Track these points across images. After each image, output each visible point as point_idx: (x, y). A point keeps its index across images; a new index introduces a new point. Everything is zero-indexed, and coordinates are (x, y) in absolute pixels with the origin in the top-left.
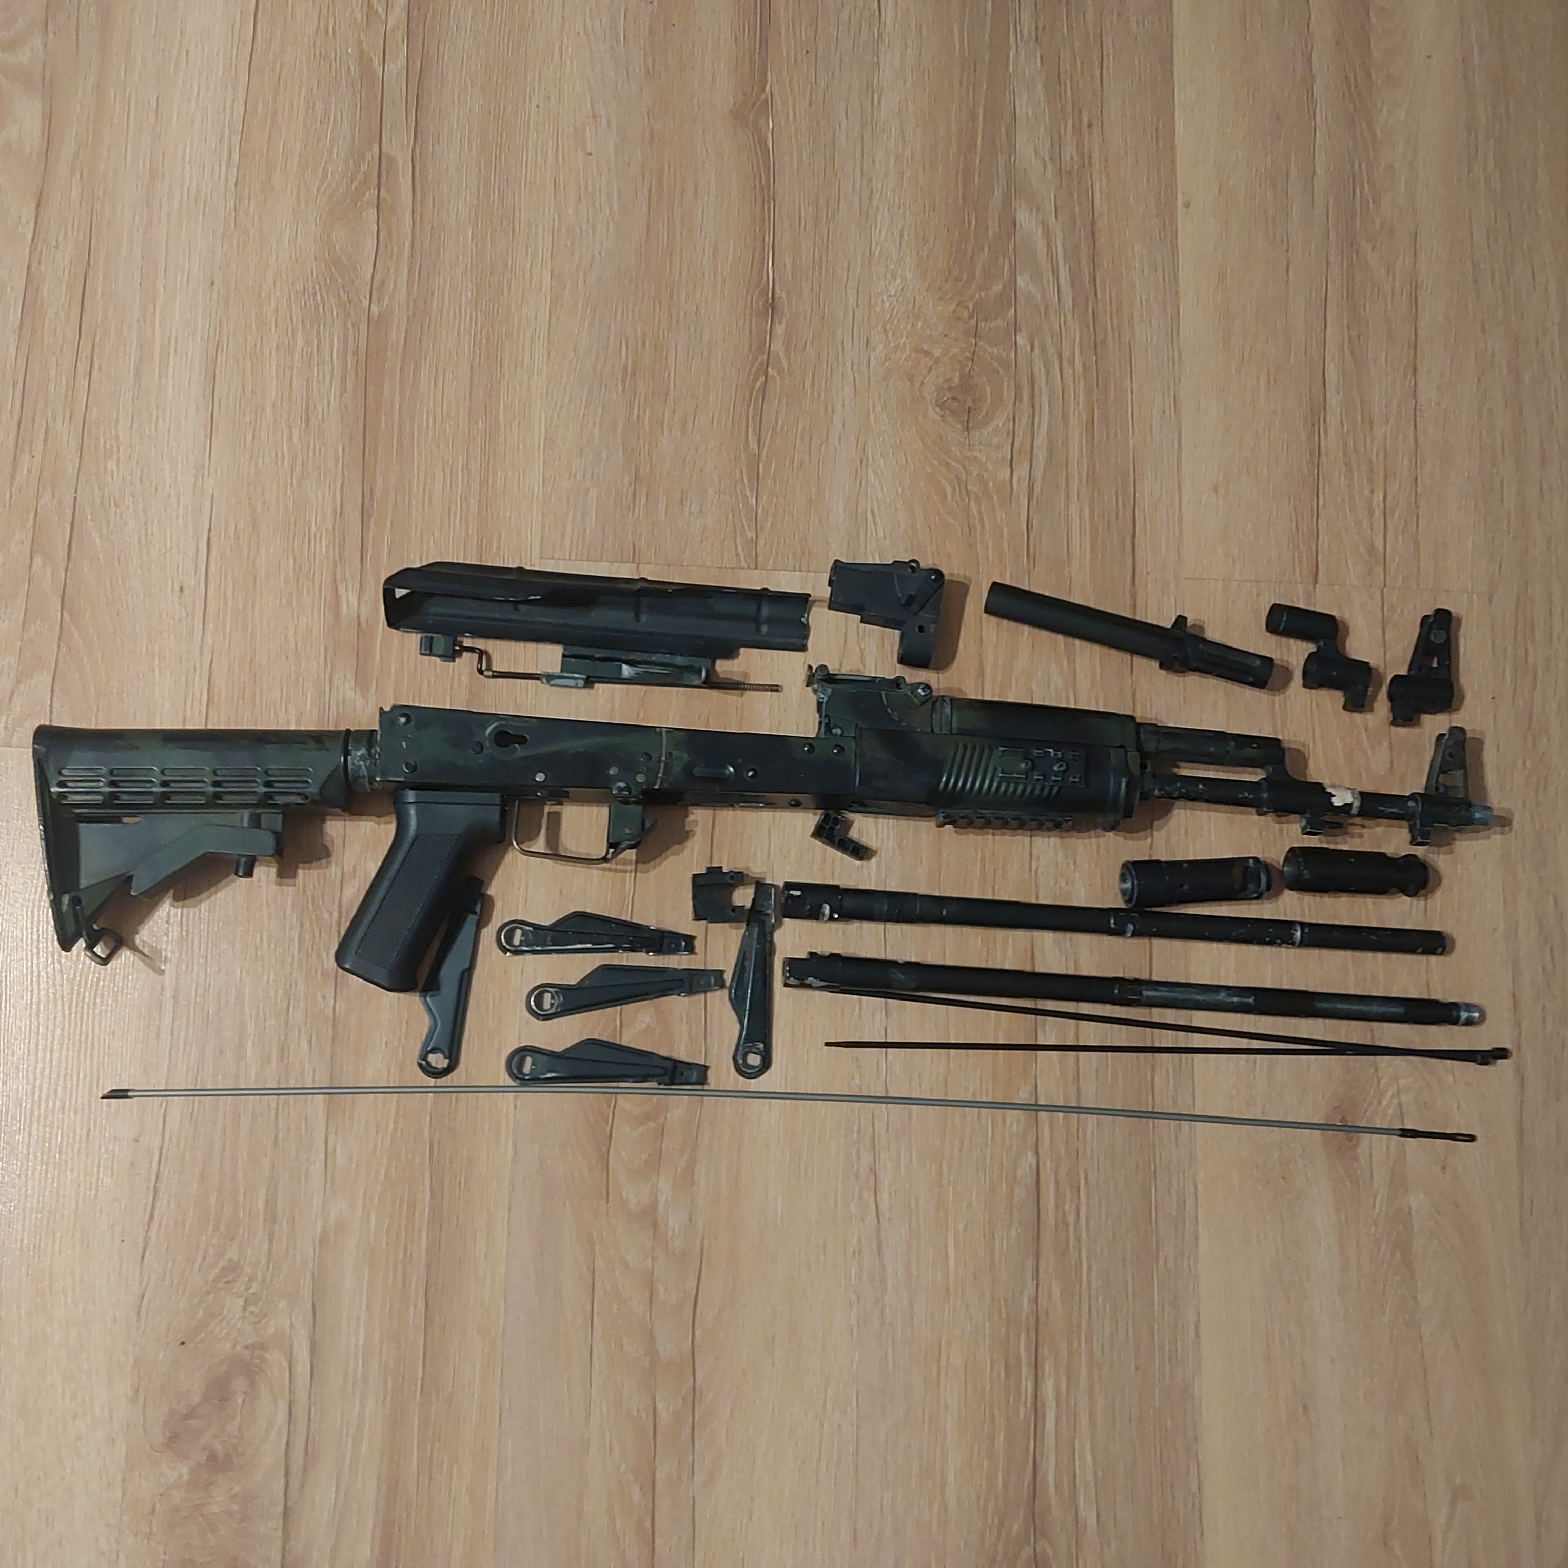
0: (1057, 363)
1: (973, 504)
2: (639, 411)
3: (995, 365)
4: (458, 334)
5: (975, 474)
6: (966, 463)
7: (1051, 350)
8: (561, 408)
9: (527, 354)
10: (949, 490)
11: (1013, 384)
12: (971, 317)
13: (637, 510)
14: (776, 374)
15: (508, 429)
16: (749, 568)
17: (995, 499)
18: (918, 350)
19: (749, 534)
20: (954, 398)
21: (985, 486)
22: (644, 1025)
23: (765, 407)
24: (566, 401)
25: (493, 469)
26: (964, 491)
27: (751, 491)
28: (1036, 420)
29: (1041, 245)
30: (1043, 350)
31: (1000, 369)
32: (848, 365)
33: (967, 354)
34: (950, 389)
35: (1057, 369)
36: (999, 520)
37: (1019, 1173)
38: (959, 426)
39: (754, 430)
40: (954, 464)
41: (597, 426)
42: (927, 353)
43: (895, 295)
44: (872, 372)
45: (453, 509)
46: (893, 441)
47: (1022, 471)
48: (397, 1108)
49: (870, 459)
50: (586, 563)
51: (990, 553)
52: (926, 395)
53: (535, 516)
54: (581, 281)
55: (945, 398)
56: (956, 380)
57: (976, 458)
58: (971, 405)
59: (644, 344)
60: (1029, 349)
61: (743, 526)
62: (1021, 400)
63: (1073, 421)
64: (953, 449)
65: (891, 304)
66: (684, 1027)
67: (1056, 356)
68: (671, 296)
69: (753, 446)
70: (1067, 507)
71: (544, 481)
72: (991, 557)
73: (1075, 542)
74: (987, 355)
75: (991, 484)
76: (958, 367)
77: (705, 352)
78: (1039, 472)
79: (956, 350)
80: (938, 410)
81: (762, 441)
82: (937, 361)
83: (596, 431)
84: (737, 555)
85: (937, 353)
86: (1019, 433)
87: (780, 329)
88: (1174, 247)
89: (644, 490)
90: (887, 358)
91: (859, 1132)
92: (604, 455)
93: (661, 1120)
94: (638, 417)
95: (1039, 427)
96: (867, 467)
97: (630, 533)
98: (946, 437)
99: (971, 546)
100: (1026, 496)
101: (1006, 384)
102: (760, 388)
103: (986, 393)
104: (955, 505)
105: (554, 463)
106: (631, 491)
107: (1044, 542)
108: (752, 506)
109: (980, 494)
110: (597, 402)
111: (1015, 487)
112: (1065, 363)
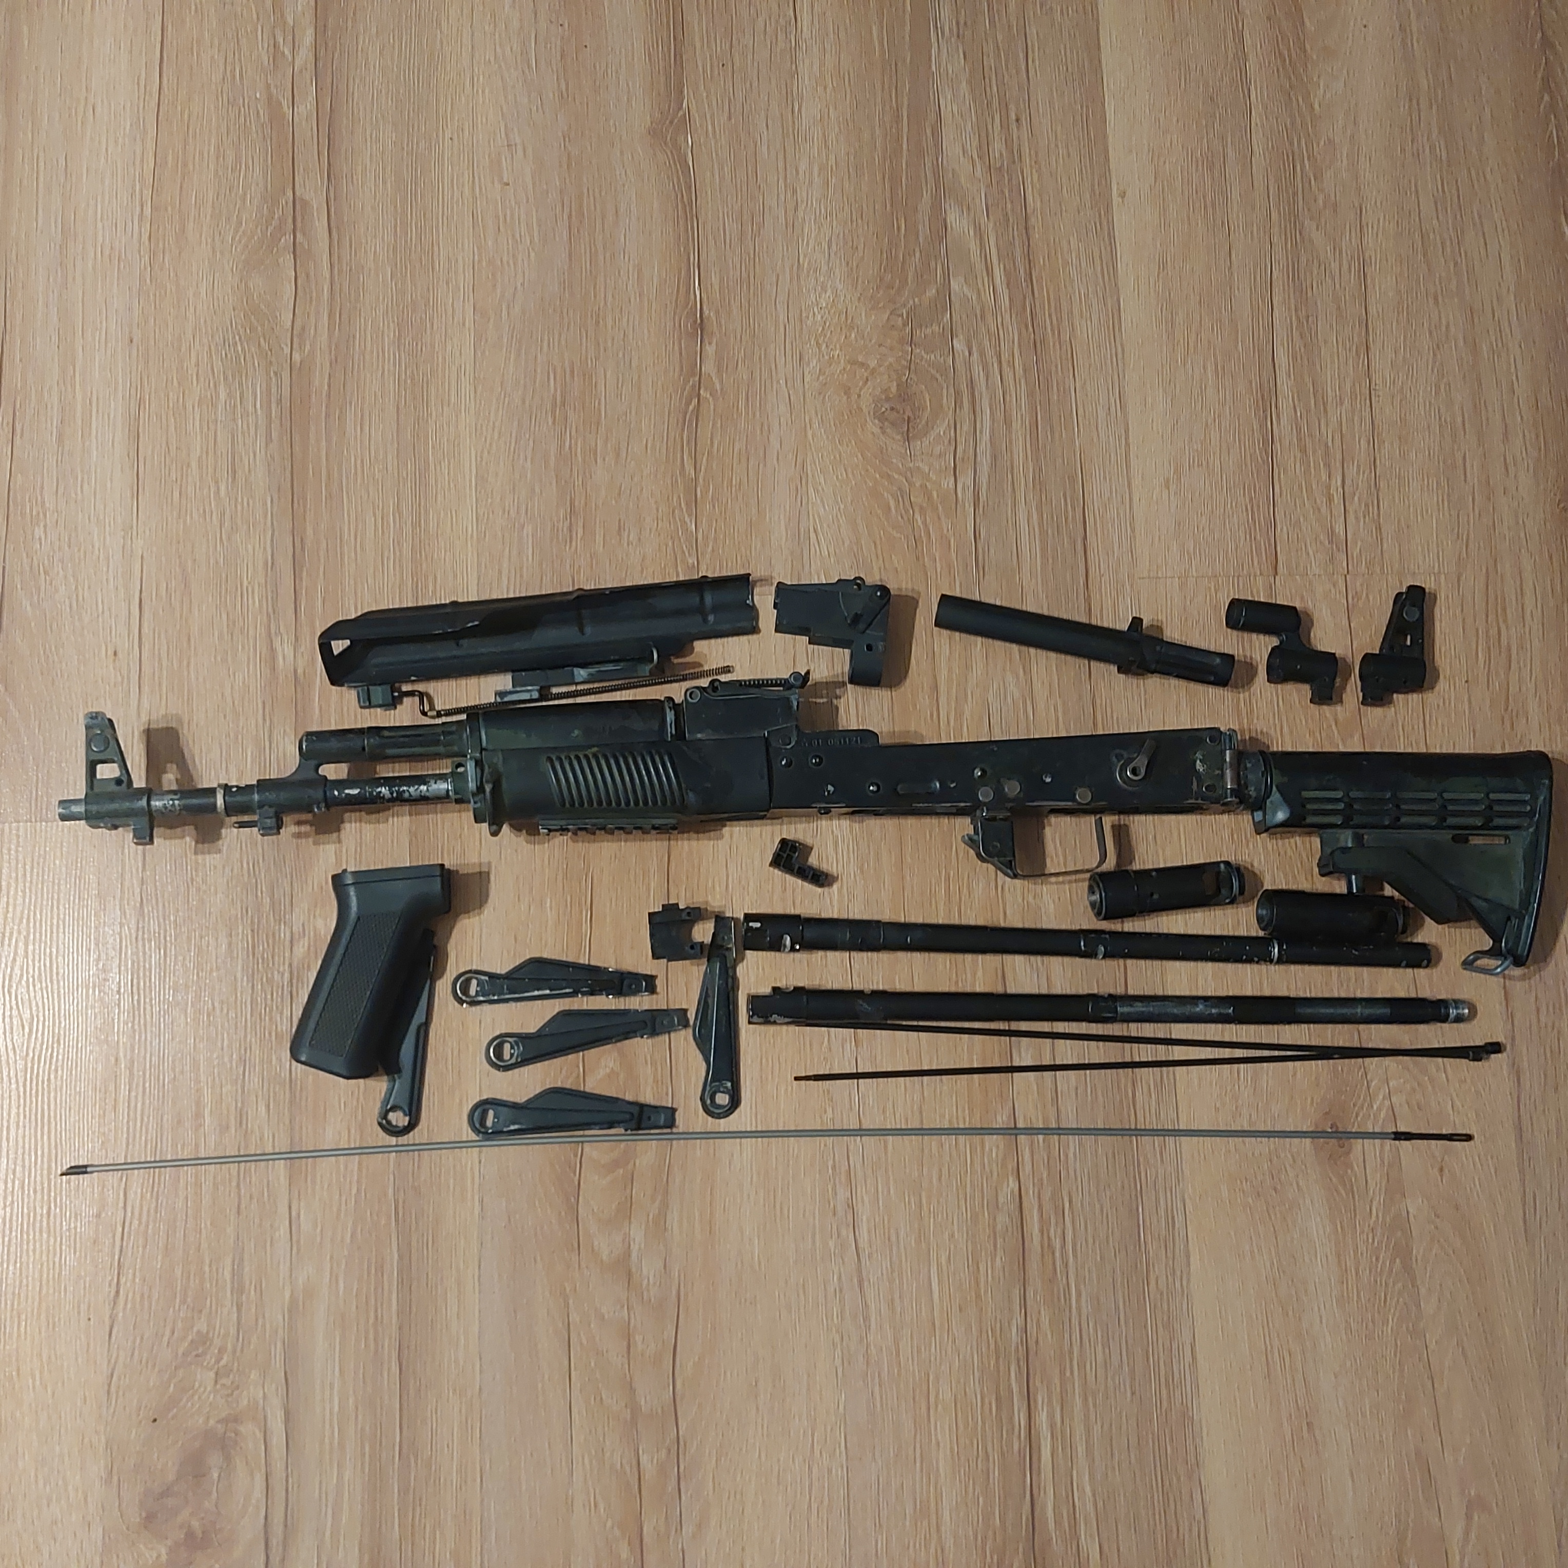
0: (996, 365)
1: (917, 516)
2: (571, 442)
3: (933, 372)
4: (383, 377)
5: (918, 485)
6: (909, 475)
7: (990, 353)
8: (491, 444)
9: (453, 393)
10: (892, 504)
11: (952, 390)
12: (905, 325)
13: (574, 543)
14: (708, 396)
15: (438, 469)
17: (940, 508)
18: (853, 362)
19: (690, 561)
20: (892, 409)
21: (930, 498)
22: (608, 1070)
23: (699, 432)
24: (496, 435)
25: (426, 511)
26: (907, 503)
27: (690, 515)
28: (978, 425)
29: (973, 246)
30: (982, 354)
31: (938, 376)
32: (782, 382)
33: (903, 362)
34: (888, 399)
35: (996, 372)
36: (945, 531)
37: (1001, 1200)
38: (899, 437)
39: (690, 455)
40: (896, 476)
41: (529, 460)
42: (862, 365)
43: (826, 307)
44: (807, 387)
45: (386, 554)
46: (832, 457)
47: (966, 479)
48: (360, 1170)
49: (810, 476)
51: (938, 565)
52: (864, 407)
53: (470, 555)
54: (504, 313)
55: (883, 409)
56: (894, 389)
57: (918, 468)
58: (911, 414)
59: (572, 372)
60: (967, 354)
61: (683, 552)
62: (961, 407)
63: (1016, 425)
64: (894, 461)
65: (822, 317)
66: (649, 1070)
67: (995, 359)
68: (597, 323)
69: (690, 470)
70: (1015, 513)
71: (477, 519)
72: (939, 569)
73: (1025, 549)
74: (923, 363)
75: (935, 494)
76: (894, 377)
77: (636, 378)
78: (984, 480)
79: (891, 360)
80: (876, 421)
81: (698, 469)
82: (873, 371)
83: (528, 465)
85: (873, 363)
86: (961, 440)
87: (710, 350)
88: (1111, 237)
89: (581, 524)
90: (821, 372)
91: (834, 1167)
92: (537, 490)
93: (630, 1166)
94: (570, 447)
95: (981, 432)
96: (807, 484)
97: (568, 567)
98: (887, 449)
99: (918, 559)
100: (972, 504)
101: (945, 391)
102: (692, 411)
103: (925, 402)
104: (900, 518)
105: (487, 500)
106: (567, 523)
107: (992, 551)
108: (692, 532)
109: (925, 505)
110: (527, 436)
111: (960, 495)
112: (1004, 365)
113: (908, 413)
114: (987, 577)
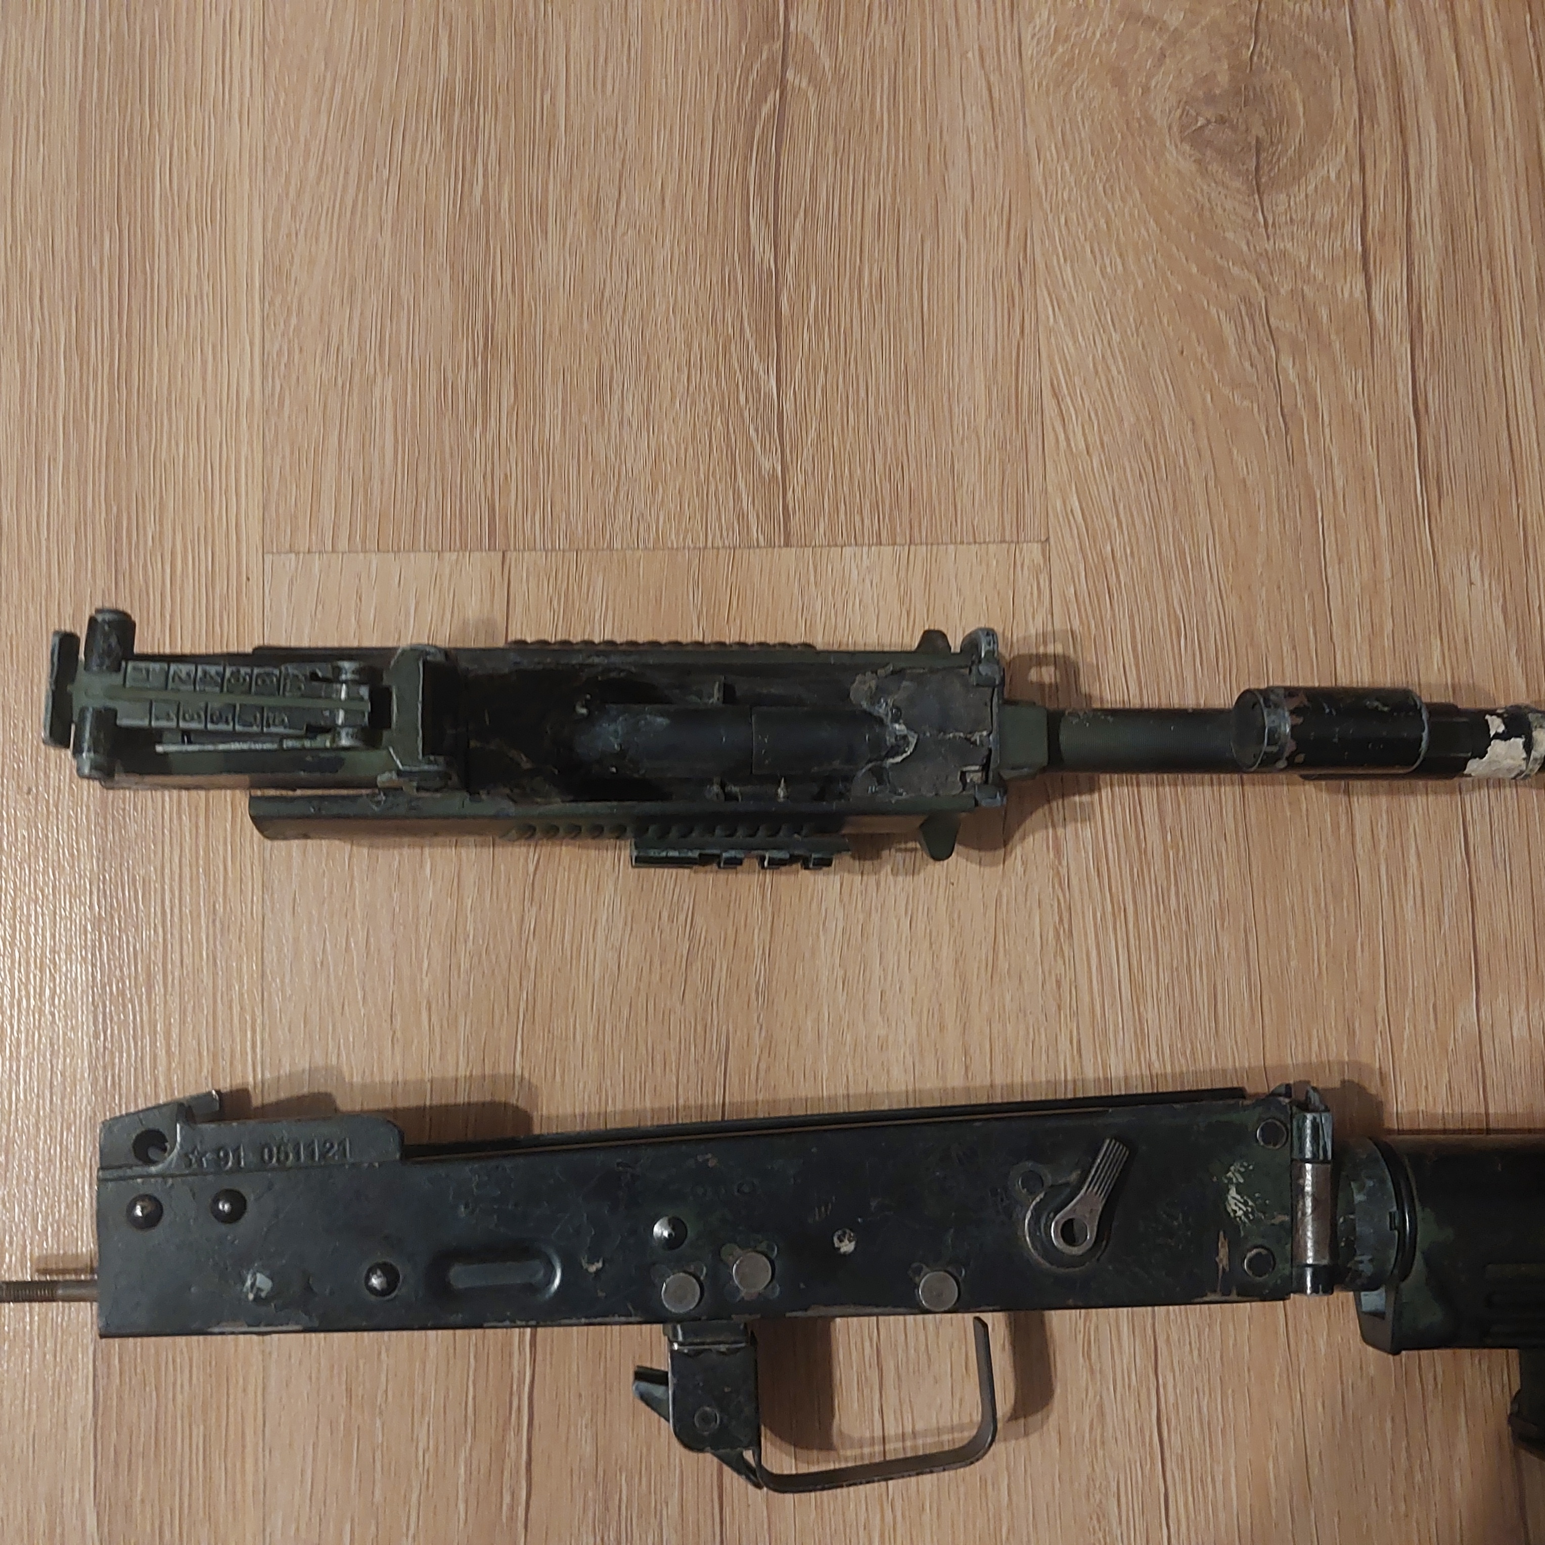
0: (1445, 32)
1: (1287, 361)
2: (486, 185)
3: (1309, 40)
4: (48, 31)
5: (1285, 291)
6: (1264, 268)
9: (213, 71)
10: (1229, 331)
11: (1352, 83)
13: (492, 425)
14: (804, 84)
15: (175, 251)
16: (771, 545)
17: (1336, 344)
18: (1132, 16)
19: (767, 465)
20: (1221, 120)
21: (1313, 320)
23: (784, 159)
24: (312, 173)
25: (143, 348)
26: (1263, 333)
28: (1413, 161)
31: (1321, 51)
32: (973, 56)
33: (1242, 18)
34: (1210, 99)
35: (1448, 43)
36: (1351, 398)
38: (1237, 184)
39: (763, 215)
40: (1235, 270)
41: (388, 228)
42: (1150, 22)
44: (1028, 69)
46: (1090, 225)
47: (1390, 280)
49: (1041, 265)
50: (374, 558)
52: (1157, 115)
53: (244, 450)
55: (1201, 122)
56: (1223, 79)
57: (1284, 253)
58: (1262, 133)
59: (491, 28)
61: (750, 444)
62: (1373, 119)
63: (1496, 162)
64: (1230, 235)
67: (1442, 17)
69: (764, 253)
70: (1500, 355)
71: (264, 365)
72: (1340, 484)
74: (1286, 20)
75: (1323, 312)
76: (1224, 49)
77: (637, 43)
78: (1429, 281)
79: (1214, 12)
80: (1187, 147)
81: (782, 249)
82: (1176, 37)
83: (386, 240)
84: (741, 516)
85: (1175, 19)
86: (1376, 192)
89: (509, 374)
90: (1059, 37)
92: (406, 294)
94: (484, 200)
95: (1419, 176)
96: (1033, 283)
97: (479, 478)
98: (1212, 210)
99: (1291, 460)
100: (1406, 337)
101: (1336, 83)
102: (770, 116)
103: (1294, 105)
104: (1247, 365)
105: (287, 322)
106: (475, 376)
107: (1456, 443)
108: (768, 395)
109: (1302, 336)
110: (386, 172)
111: (1379, 316)
112: (1463, 27)
113: (1258, 130)
114: (1447, 501)
